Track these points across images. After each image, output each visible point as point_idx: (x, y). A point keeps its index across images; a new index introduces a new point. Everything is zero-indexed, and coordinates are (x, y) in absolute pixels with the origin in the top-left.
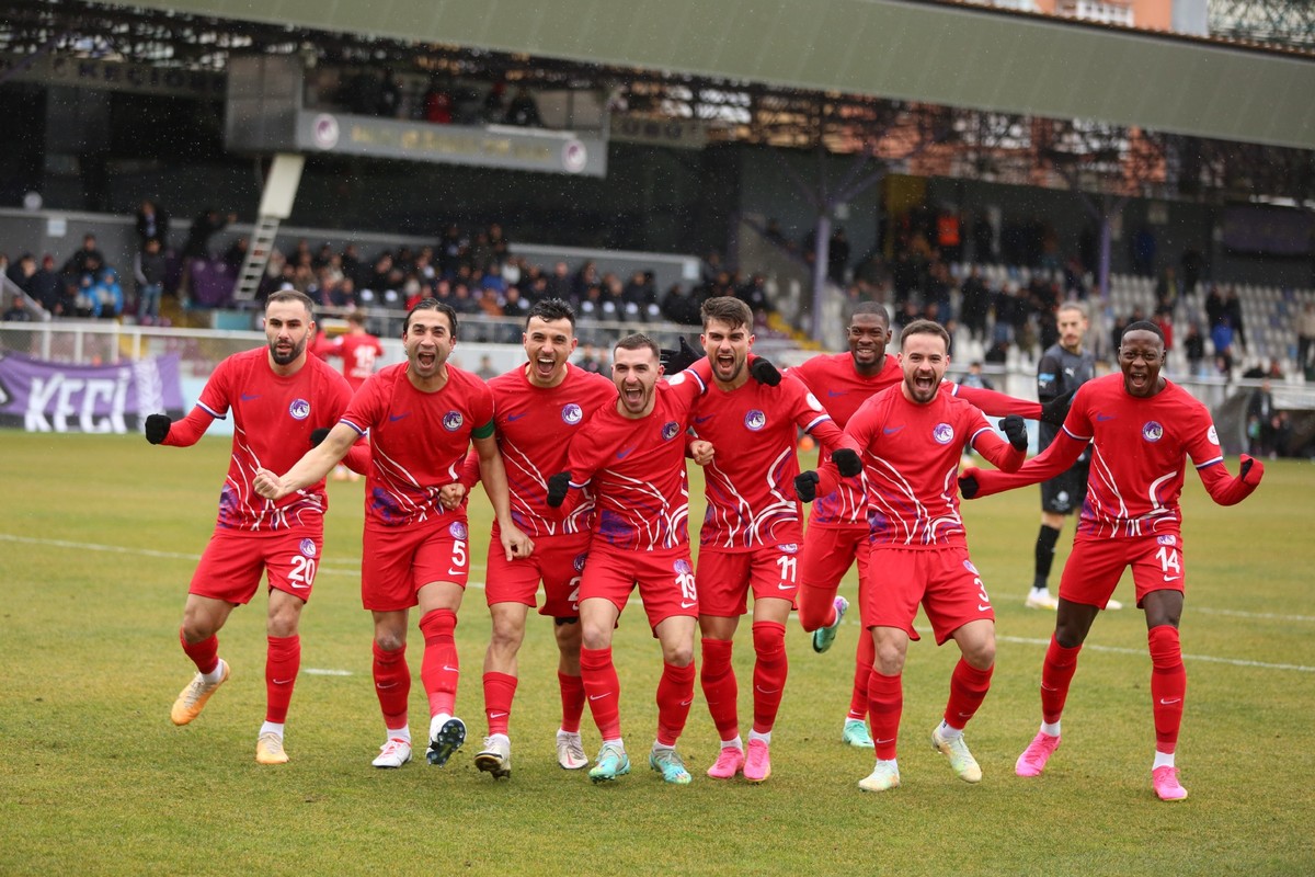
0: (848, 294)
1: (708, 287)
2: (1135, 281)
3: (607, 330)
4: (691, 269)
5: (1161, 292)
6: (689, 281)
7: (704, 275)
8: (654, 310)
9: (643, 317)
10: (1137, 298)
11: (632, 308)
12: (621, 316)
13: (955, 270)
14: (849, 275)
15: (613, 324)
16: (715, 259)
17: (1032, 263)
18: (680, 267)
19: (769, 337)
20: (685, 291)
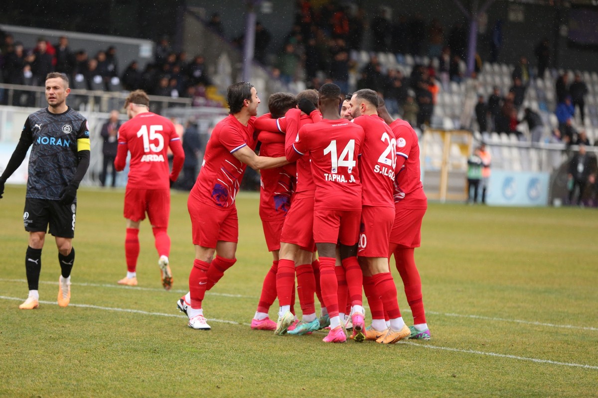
0: (270, 74)
1: (158, 65)
2: (496, 68)
3: (77, 96)
4: (146, 49)
5: (516, 75)
6: (144, 59)
7: (156, 54)
8: (115, 81)
9: (107, 87)
10: (497, 80)
11: (98, 79)
12: (89, 85)
13: (354, 55)
14: (272, 58)
15: (83, 92)
16: (166, 44)
17: (415, 52)
18: (137, 48)
19: (207, 105)
20: (141, 67)
